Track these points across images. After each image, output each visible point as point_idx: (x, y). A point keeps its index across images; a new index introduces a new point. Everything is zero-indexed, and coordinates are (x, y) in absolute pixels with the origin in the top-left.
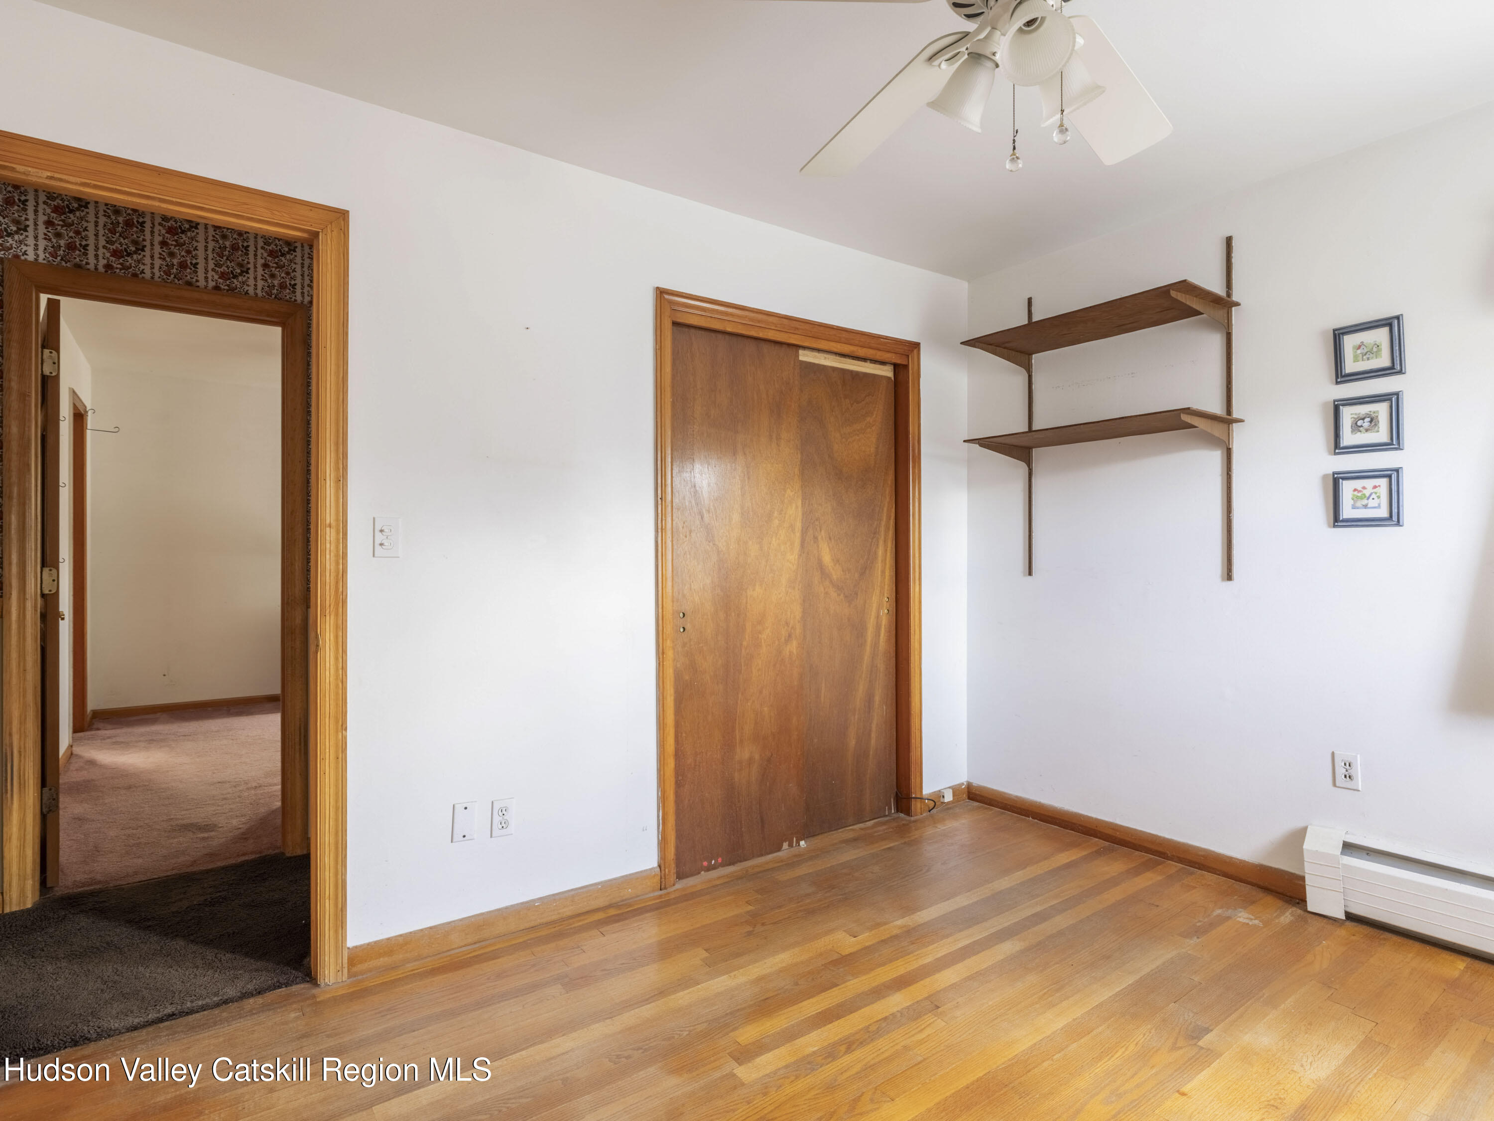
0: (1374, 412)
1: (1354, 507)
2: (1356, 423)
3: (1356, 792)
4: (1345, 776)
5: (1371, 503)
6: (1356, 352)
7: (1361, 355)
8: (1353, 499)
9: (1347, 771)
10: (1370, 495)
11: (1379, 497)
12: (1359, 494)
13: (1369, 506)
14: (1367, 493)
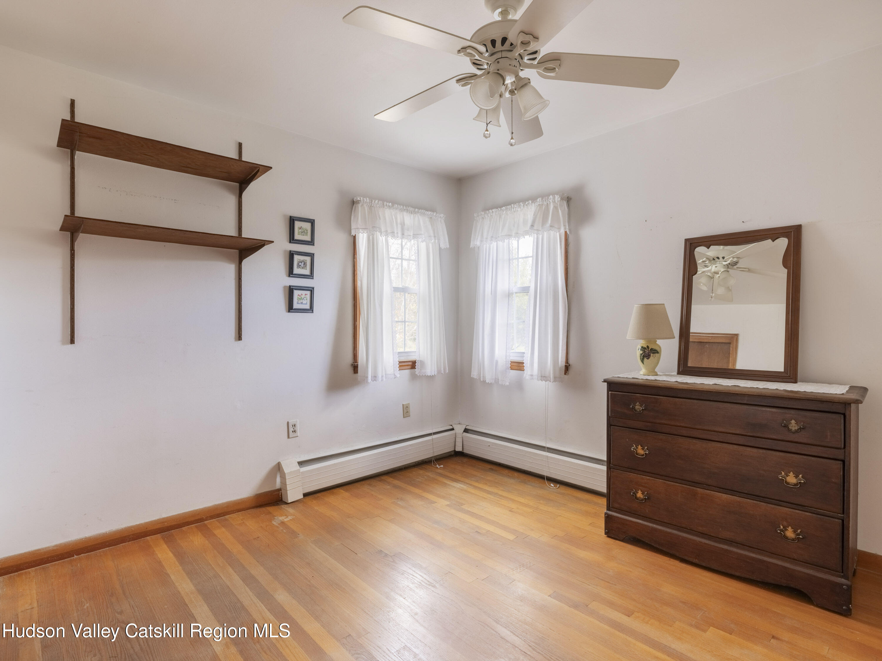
0: (305, 260)
1: (298, 303)
2: (299, 264)
3: (296, 438)
4: (293, 432)
5: (304, 302)
6: (299, 230)
7: (300, 232)
8: (297, 299)
9: (293, 429)
10: (304, 298)
11: (307, 299)
12: (300, 297)
13: (303, 303)
14: (303, 297)
